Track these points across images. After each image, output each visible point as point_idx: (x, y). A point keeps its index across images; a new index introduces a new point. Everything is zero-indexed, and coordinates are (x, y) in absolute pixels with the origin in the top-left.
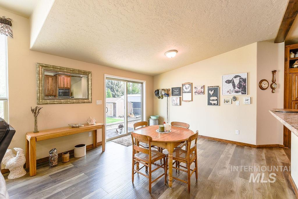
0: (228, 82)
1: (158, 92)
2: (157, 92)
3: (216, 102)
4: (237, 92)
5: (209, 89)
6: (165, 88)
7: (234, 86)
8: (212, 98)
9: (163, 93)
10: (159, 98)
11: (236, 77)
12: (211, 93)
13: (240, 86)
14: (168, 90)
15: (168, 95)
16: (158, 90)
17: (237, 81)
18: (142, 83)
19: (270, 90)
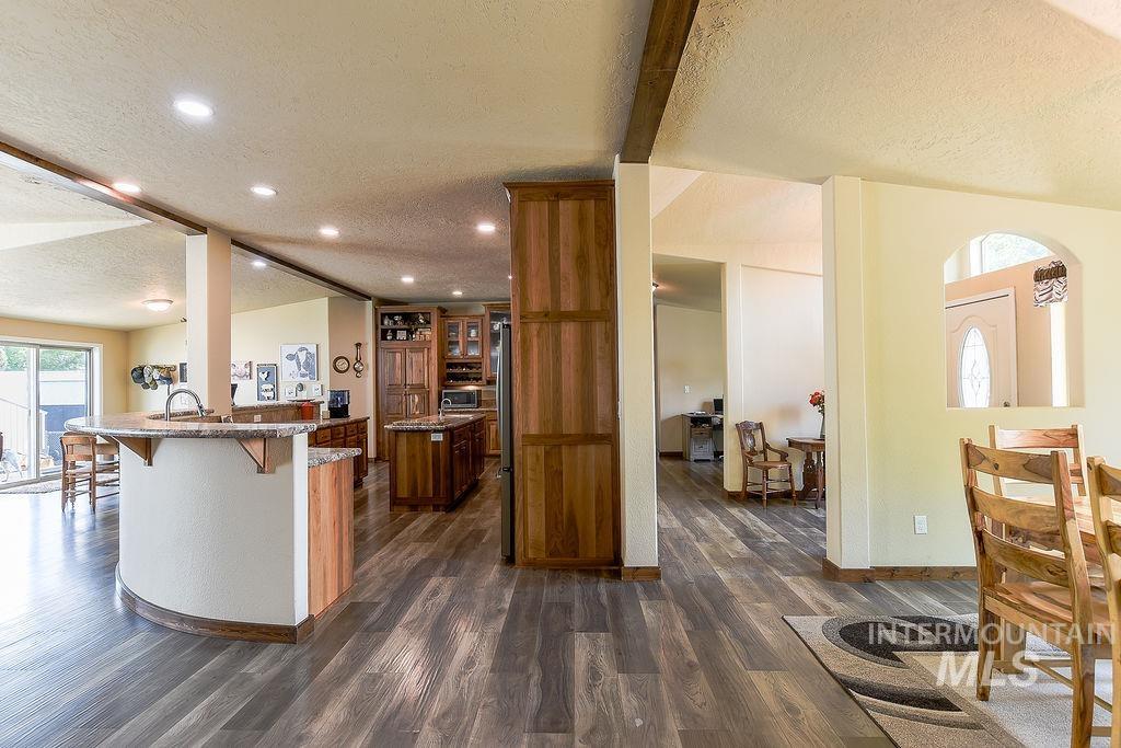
0: (291, 357)
1: (143, 373)
2: (139, 374)
3: (271, 394)
4: (303, 376)
5: (260, 368)
6: (161, 363)
7: (298, 363)
8: (264, 387)
9: (156, 374)
10: (146, 386)
11: (302, 350)
12: (264, 376)
13: (307, 365)
14: (170, 369)
15: (169, 380)
16: (142, 368)
17: (302, 357)
18: (90, 350)
19: (352, 373)
